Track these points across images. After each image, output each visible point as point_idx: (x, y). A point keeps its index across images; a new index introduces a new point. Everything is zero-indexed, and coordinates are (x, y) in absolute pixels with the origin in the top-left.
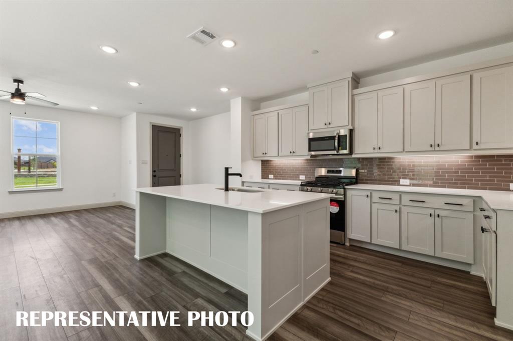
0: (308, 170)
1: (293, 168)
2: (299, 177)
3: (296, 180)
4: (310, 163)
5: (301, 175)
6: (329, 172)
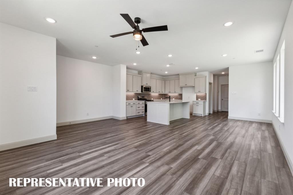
0: (135, 97)
1: (131, 96)
4: (136, 94)
5: (133, 98)
6: (142, 97)
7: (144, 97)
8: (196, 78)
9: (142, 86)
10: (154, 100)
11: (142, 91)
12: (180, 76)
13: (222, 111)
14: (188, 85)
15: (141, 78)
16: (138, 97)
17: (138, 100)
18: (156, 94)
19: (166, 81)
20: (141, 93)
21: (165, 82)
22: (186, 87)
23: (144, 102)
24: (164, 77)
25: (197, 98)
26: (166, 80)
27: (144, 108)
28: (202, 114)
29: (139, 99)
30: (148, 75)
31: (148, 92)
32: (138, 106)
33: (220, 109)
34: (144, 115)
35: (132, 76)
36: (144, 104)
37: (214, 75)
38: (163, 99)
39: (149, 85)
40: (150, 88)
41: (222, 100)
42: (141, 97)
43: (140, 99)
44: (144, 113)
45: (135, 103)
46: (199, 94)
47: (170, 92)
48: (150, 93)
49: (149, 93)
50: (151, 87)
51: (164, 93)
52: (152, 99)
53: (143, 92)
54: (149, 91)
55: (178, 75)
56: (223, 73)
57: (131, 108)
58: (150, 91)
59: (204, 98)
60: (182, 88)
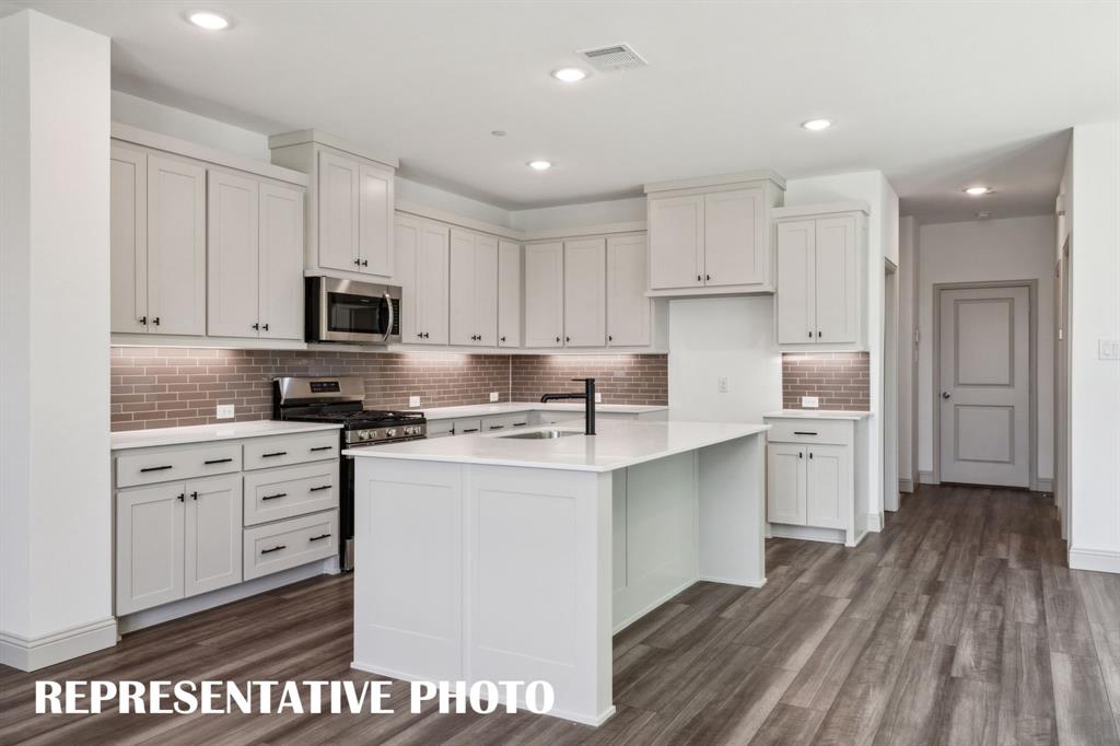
0: (244, 385)
1: (193, 379)
2: (214, 412)
3: (203, 422)
4: (249, 362)
5: (221, 403)
6: (315, 387)
7: (335, 387)
8: (785, 219)
9: (312, 285)
10: (430, 413)
11: (311, 333)
12: (655, 208)
13: (944, 485)
14: (724, 279)
15: (297, 196)
16: (276, 386)
17: (276, 416)
18: (454, 360)
19: (530, 249)
20: (303, 346)
21: (523, 253)
22: (705, 295)
23: (334, 440)
24: (514, 216)
25: (794, 386)
26: (530, 241)
27: (332, 498)
28: (843, 532)
29: (281, 410)
30: (378, 187)
31: (377, 338)
32: (259, 484)
33: (926, 464)
34: (332, 568)
35: (199, 171)
36: (335, 453)
37: (907, 209)
38: (503, 399)
39: (380, 272)
40: (396, 303)
41: (947, 397)
42: (304, 391)
43: (292, 403)
44: (332, 546)
45: (232, 451)
46: (801, 358)
47: (564, 341)
48: (392, 349)
49: (384, 346)
50: (399, 289)
51: (512, 347)
52: (415, 401)
53: (324, 334)
54: (382, 331)
55: (638, 193)
56: (977, 191)
57: (175, 508)
58: (396, 331)
59: (849, 392)
60: (663, 302)
